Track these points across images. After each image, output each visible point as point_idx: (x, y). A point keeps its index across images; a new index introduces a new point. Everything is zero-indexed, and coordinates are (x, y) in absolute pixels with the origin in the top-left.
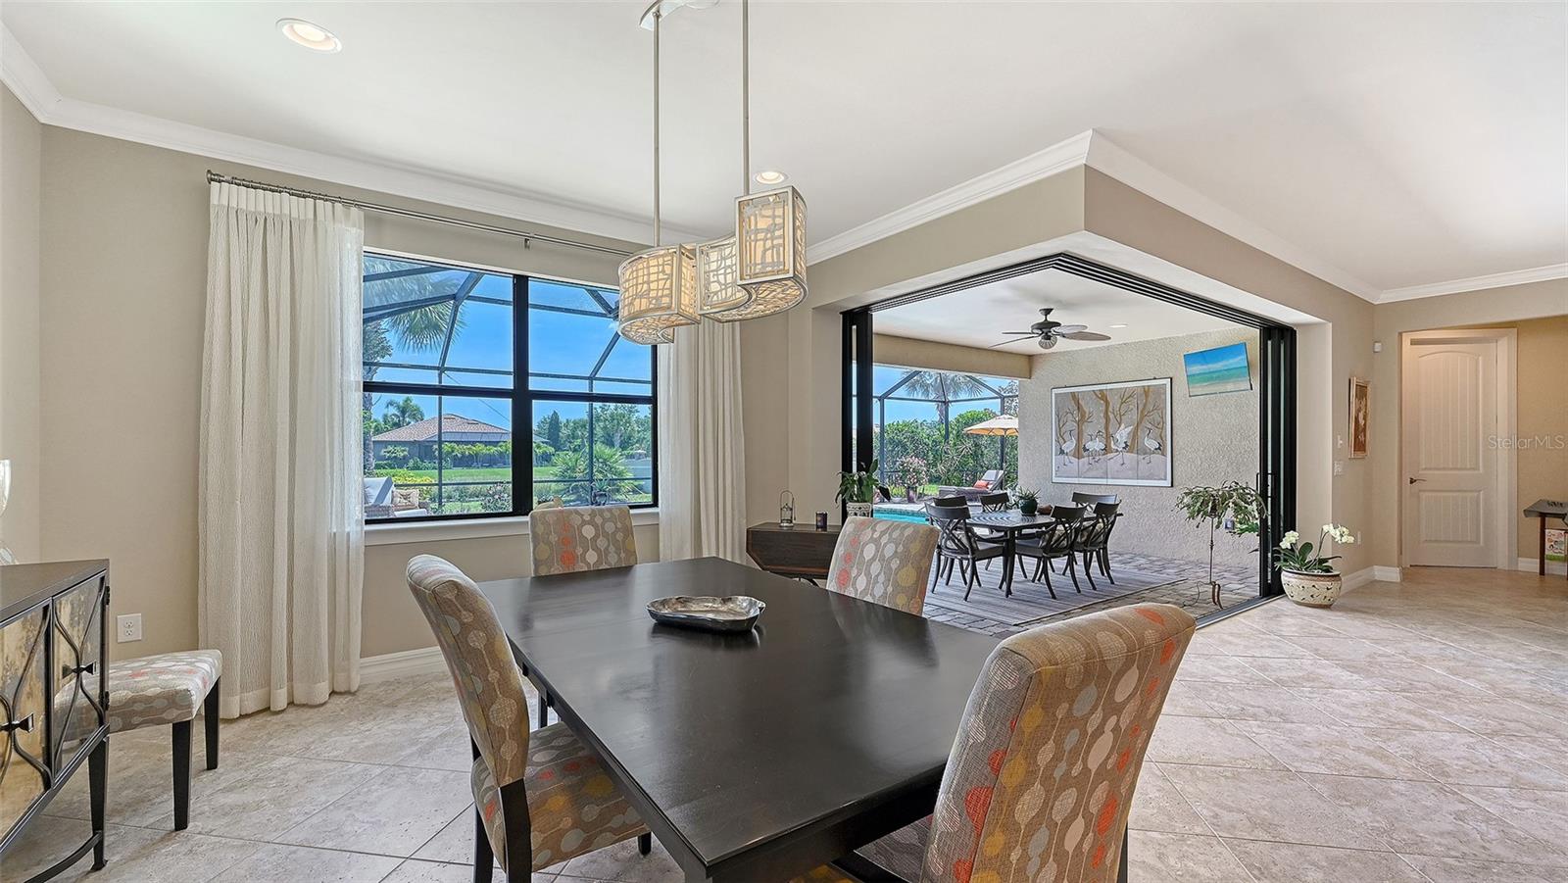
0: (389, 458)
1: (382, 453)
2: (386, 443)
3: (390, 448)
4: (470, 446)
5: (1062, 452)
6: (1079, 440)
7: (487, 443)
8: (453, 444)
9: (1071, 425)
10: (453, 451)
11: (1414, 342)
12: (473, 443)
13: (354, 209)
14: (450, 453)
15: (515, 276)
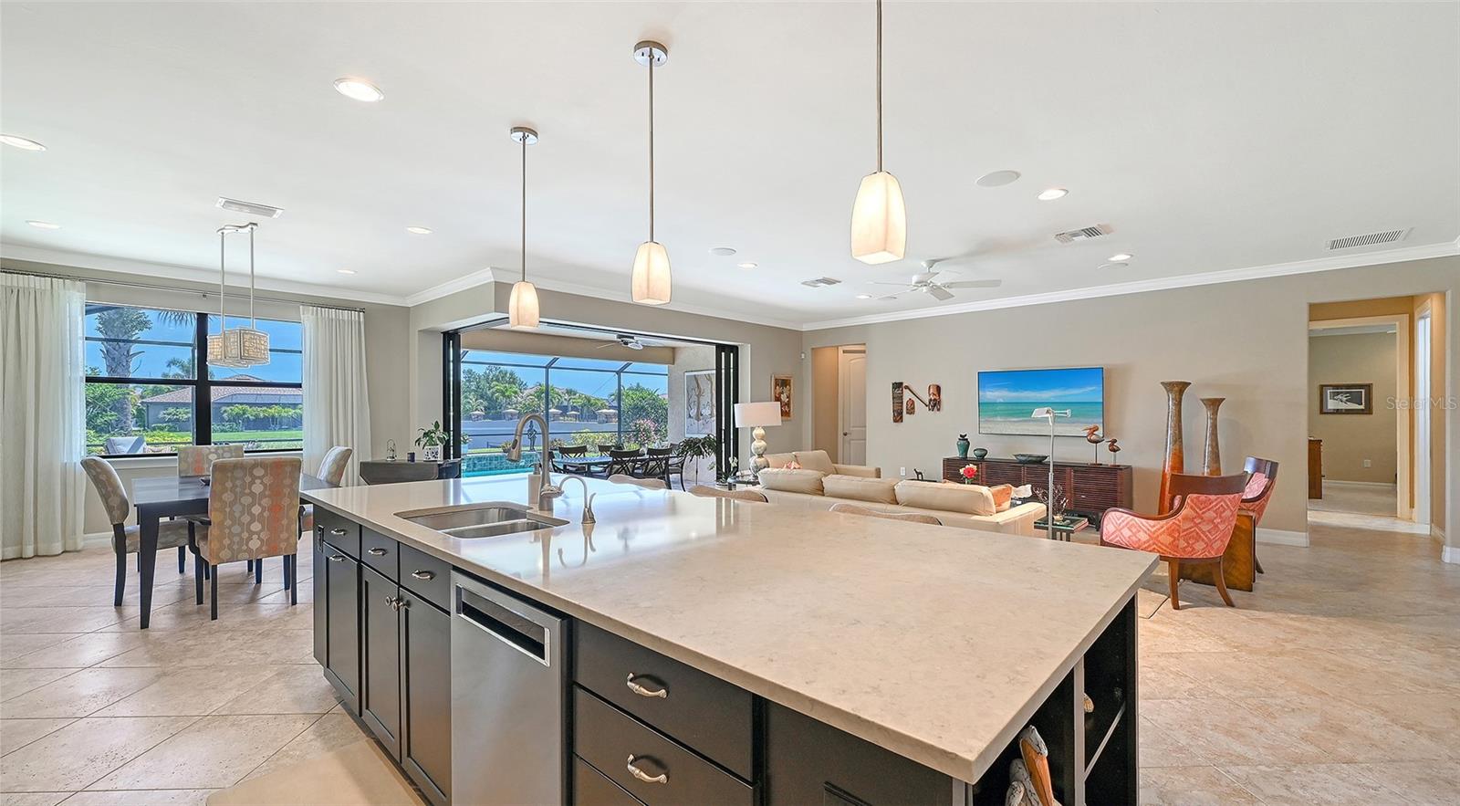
0: (170, 421)
1: (161, 416)
2: (166, 405)
3: (171, 410)
4: (265, 408)
5: (690, 416)
6: (698, 409)
7: (284, 406)
8: (244, 406)
9: (694, 398)
10: (244, 414)
11: (844, 352)
12: (269, 405)
13: (78, 283)
14: (242, 416)
15: (198, 314)
